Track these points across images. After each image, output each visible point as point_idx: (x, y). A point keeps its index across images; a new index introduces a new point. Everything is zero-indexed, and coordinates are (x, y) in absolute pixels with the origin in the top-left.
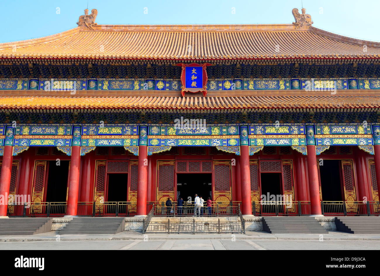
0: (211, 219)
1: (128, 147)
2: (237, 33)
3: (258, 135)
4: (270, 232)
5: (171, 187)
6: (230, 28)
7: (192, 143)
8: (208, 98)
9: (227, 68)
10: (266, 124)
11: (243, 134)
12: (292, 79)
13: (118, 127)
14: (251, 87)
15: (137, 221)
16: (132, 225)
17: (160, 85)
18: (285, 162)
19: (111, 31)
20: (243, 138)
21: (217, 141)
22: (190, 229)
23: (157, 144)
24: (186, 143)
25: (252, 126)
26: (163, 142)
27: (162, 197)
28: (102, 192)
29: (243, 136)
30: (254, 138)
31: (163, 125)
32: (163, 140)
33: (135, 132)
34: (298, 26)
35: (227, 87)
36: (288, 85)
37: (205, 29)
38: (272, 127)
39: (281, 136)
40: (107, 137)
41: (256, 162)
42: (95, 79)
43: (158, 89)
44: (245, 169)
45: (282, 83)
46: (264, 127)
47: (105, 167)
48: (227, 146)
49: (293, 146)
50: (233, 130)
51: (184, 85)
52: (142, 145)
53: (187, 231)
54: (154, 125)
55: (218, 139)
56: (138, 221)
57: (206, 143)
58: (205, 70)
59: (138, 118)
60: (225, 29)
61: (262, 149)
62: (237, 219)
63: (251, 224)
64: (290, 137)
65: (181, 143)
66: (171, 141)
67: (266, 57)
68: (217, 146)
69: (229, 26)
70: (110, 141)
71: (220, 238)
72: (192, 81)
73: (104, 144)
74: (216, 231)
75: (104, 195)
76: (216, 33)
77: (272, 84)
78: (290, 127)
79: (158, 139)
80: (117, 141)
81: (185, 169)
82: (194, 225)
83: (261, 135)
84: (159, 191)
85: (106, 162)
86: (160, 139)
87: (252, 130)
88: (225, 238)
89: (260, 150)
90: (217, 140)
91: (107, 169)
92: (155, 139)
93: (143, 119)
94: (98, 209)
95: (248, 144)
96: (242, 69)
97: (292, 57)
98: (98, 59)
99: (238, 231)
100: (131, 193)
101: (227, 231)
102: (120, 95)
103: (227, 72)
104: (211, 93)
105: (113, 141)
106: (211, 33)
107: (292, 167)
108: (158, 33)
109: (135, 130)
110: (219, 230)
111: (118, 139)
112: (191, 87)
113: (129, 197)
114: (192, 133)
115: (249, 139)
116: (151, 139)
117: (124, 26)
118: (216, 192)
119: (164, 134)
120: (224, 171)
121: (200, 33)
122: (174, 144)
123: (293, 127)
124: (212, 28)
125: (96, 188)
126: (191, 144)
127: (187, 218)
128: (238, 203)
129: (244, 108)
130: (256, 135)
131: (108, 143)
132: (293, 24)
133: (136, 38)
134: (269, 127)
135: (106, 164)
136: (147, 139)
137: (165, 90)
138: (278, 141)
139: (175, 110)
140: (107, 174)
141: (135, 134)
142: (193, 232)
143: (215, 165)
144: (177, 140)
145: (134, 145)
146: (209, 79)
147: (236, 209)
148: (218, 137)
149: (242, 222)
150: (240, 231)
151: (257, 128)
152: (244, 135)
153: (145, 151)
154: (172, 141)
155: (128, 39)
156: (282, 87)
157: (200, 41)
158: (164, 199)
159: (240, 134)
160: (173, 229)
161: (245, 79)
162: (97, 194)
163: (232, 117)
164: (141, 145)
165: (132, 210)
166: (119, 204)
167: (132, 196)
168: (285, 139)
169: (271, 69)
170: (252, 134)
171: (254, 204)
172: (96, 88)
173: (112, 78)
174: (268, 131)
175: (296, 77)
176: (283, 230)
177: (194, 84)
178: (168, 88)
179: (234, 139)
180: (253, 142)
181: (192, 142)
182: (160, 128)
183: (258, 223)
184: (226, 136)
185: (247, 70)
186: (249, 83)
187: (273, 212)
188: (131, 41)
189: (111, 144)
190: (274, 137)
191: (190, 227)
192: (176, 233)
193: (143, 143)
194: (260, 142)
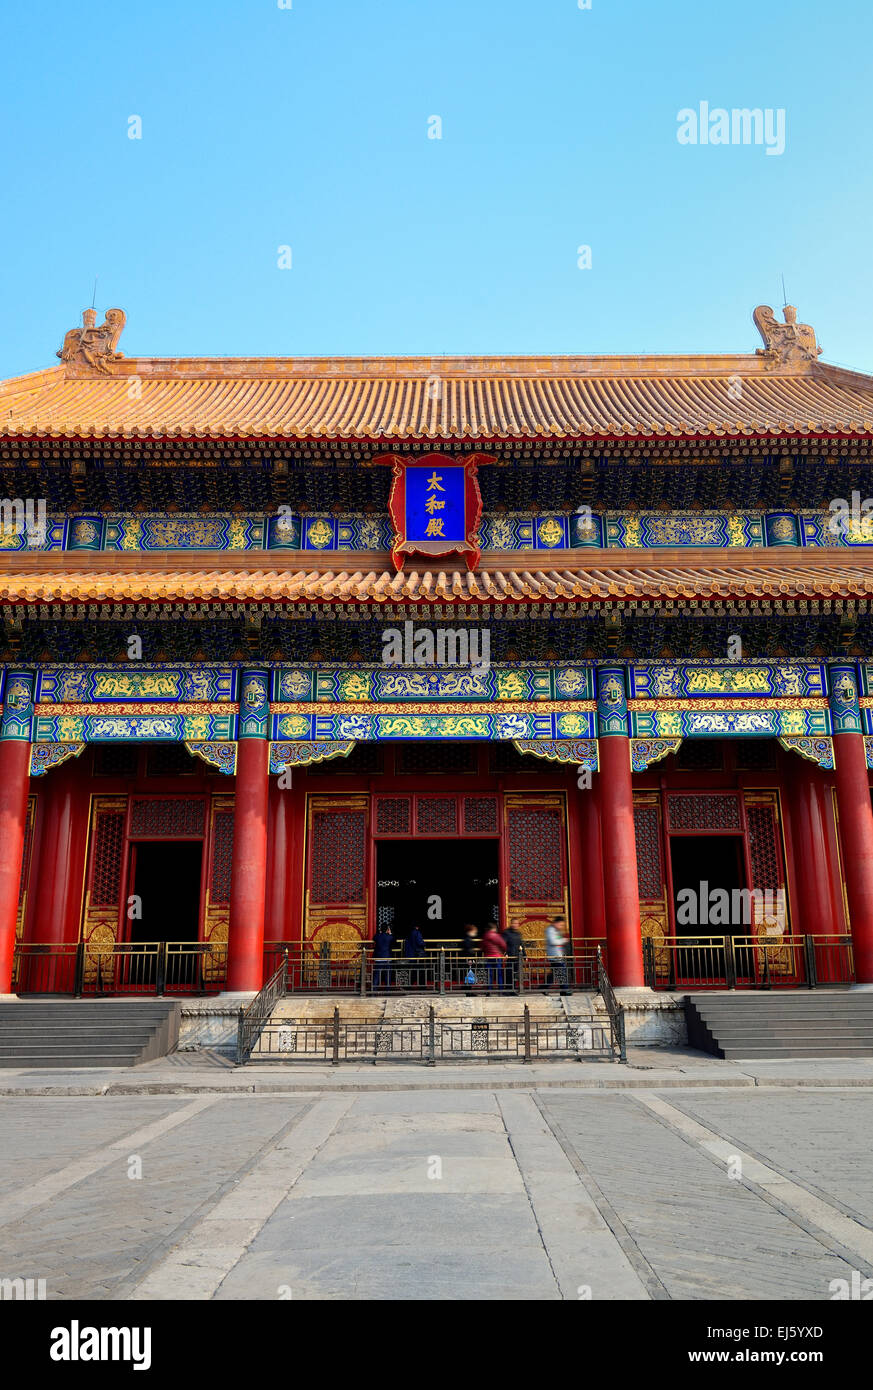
0: (498, 1004)
1: (200, 744)
2: (577, 383)
3: (662, 699)
4: (721, 1055)
5: (356, 889)
6: (556, 366)
7: (428, 730)
8: (486, 576)
9: (549, 473)
10: (690, 662)
11: (610, 697)
12: (772, 511)
13: (165, 674)
14: (631, 538)
15: (224, 1015)
16: (206, 1028)
17: (319, 534)
18: (752, 799)
19: (168, 377)
20: (608, 711)
21: (517, 720)
22: (417, 1046)
23: (305, 733)
24: (407, 729)
25: (640, 668)
26: (323, 726)
27: (324, 925)
28: (109, 907)
29: (607, 701)
30: (648, 710)
31: (326, 665)
32: (324, 720)
33: (225, 691)
34: (773, 362)
35: (549, 540)
36: (756, 531)
37: (475, 369)
38: (709, 670)
39: (742, 704)
40: (126, 710)
41: (652, 800)
42: (95, 514)
43: (311, 547)
44: (619, 820)
45: (735, 525)
46: (682, 671)
47: (122, 817)
48: (554, 738)
49: (786, 736)
50: (572, 681)
51: (401, 529)
52: (250, 735)
53: (404, 1055)
54: (294, 665)
55: (521, 716)
56: (227, 1015)
57: (478, 730)
58: (475, 478)
59: (237, 642)
60: (538, 370)
61: (675, 749)
62: (592, 1002)
63: (642, 1023)
64: (774, 705)
65: (390, 730)
66: (354, 721)
67: (683, 432)
68: (517, 739)
69: (551, 360)
70: (134, 724)
71: (533, 1084)
72: (428, 516)
73: (114, 732)
74: (515, 1053)
75: (118, 917)
76: (509, 383)
77: (703, 530)
78: (773, 671)
79: (307, 716)
80: (160, 722)
81: (405, 825)
82: (432, 1032)
83: (671, 698)
84: (312, 902)
85: (127, 802)
86: (314, 716)
87: (641, 681)
88: (550, 1085)
89: (671, 754)
90: (515, 718)
91: (131, 826)
92: (294, 714)
93: (254, 644)
94: (95, 970)
95: (626, 730)
96: (598, 480)
97: (773, 431)
98: (102, 441)
99: (598, 1052)
100: (213, 913)
101: (558, 1052)
102: (180, 565)
103: (549, 489)
104: (496, 559)
105: (145, 723)
106: (492, 383)
107: (778, 814)
108: (321, 383)
109: (226, 684)
110: (528, 1049)
111: (166, 715)
112: (425, 537)
113: (207, 925)
114: (427, 692)
115: (629, 713)
116: (283, 716)
117: (211, 362)
118: (514, 904)
119: (329, 697)
120: (540, 830)
121: (458, 383)
122: (365, 733)
123: (783, 670)
124: (496, 367)
125: (89, 892)
126: (426, 733)
127: (407, 1000)
128: (595, 943)
129: (613, 598)
130: (655, 698)
131: (130, 729)
132: (758, 353)
133: (248, 396)
134: (699, 670)
135: (127, 808)
136: (269, 717)
137: (336, 548)
138: (731, 719)
139: (364, 608)
140: (132, 843)
141: (225, 698)
142: (428, 1059)
143: (510, 811)
144: (375, 719)
145: (222, 738)
146: (487, 513)
147: (589, 965)
148: (519, 707)
149: (611, 1017)
150: (606, 1052)
151: (656, 675)
152: (614, 700)
153: (261, 760)
154: (356, 722)
155: (220, 399)
156: (738, 539)
157: (459, 404)
158: (329, 932)
159: (599, 696)
160: (355, 1044)
161: (611, 513)
162: (92, 914)
163: (569, 636)
164: (247, 735)
165: (215, 973)
166: (167, 952)
167: (217, 922)
168: (757, 712)
169: (700, 478)
170: (641, 694)
171: (648, 946)
172: (99, 543)
173: (155, 510)
174: (697, 683)
175: (783, 507)
176: (765, 1046)
177: (435, 527)
178: (345, 542)
179: (578, 713)
180: (644, 723)
181: (426, 725)
182: (313, 674)
183: (670, 1016)
184: (547, 704)
185: (617, 480)
186: (624, 525)
187: (716, 975)
188: (231, 406)
189: (138, 733)
190: (717, 706)
191: (418, 1036)
192: (363, 1060)
193: (254, 729)
194: (669, 725)
